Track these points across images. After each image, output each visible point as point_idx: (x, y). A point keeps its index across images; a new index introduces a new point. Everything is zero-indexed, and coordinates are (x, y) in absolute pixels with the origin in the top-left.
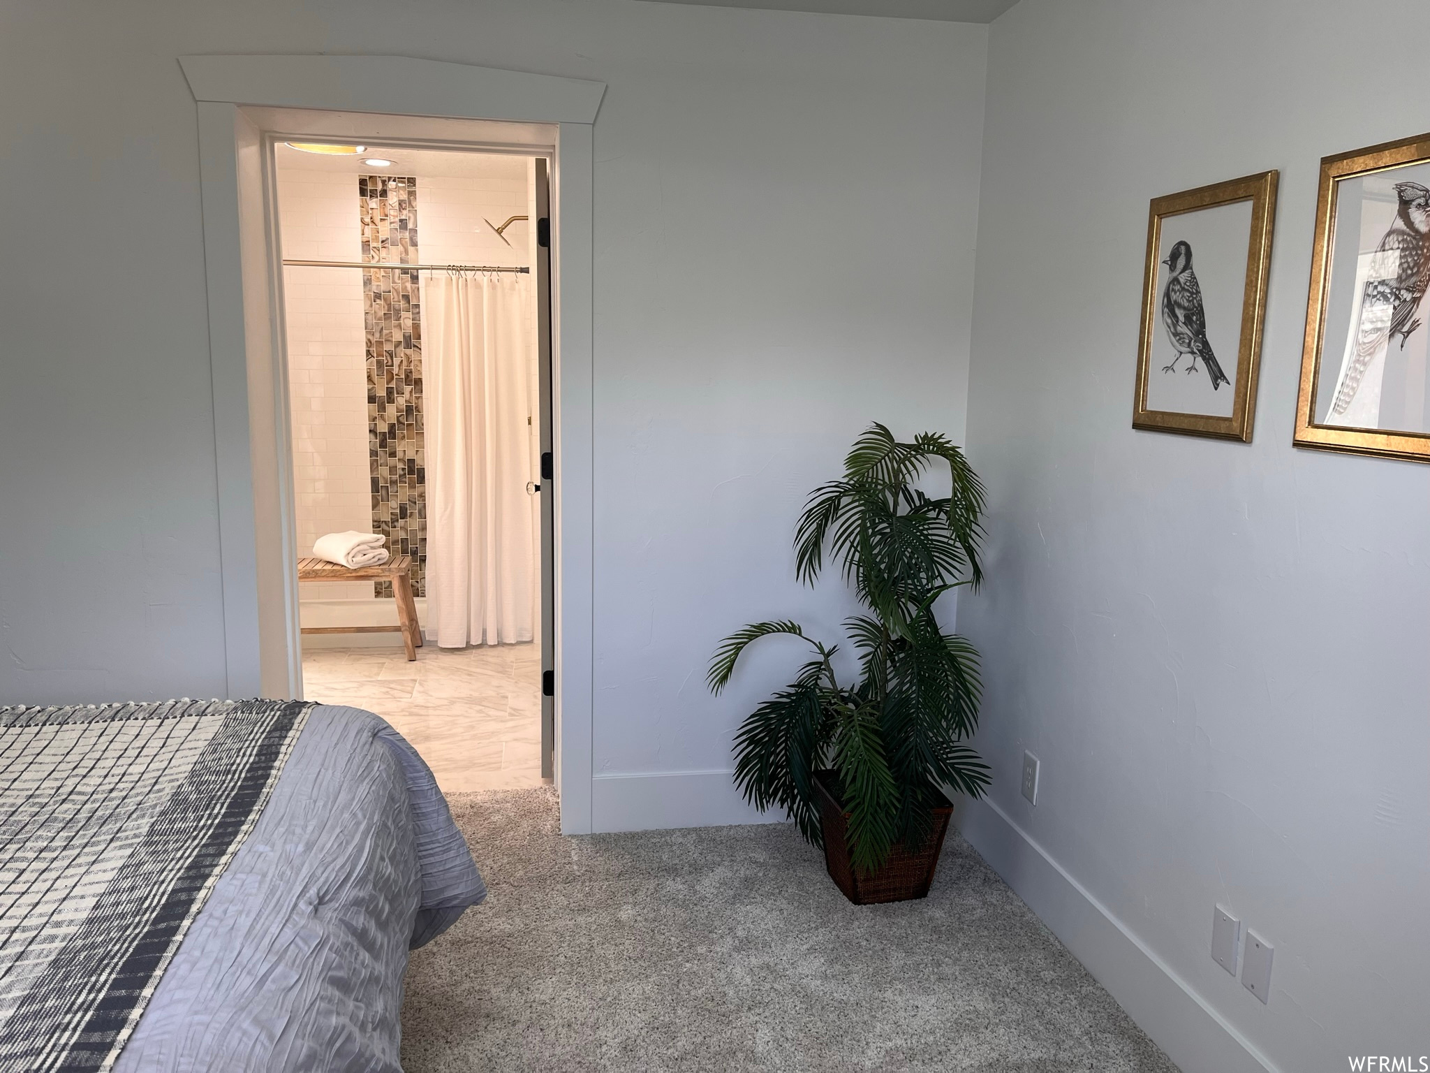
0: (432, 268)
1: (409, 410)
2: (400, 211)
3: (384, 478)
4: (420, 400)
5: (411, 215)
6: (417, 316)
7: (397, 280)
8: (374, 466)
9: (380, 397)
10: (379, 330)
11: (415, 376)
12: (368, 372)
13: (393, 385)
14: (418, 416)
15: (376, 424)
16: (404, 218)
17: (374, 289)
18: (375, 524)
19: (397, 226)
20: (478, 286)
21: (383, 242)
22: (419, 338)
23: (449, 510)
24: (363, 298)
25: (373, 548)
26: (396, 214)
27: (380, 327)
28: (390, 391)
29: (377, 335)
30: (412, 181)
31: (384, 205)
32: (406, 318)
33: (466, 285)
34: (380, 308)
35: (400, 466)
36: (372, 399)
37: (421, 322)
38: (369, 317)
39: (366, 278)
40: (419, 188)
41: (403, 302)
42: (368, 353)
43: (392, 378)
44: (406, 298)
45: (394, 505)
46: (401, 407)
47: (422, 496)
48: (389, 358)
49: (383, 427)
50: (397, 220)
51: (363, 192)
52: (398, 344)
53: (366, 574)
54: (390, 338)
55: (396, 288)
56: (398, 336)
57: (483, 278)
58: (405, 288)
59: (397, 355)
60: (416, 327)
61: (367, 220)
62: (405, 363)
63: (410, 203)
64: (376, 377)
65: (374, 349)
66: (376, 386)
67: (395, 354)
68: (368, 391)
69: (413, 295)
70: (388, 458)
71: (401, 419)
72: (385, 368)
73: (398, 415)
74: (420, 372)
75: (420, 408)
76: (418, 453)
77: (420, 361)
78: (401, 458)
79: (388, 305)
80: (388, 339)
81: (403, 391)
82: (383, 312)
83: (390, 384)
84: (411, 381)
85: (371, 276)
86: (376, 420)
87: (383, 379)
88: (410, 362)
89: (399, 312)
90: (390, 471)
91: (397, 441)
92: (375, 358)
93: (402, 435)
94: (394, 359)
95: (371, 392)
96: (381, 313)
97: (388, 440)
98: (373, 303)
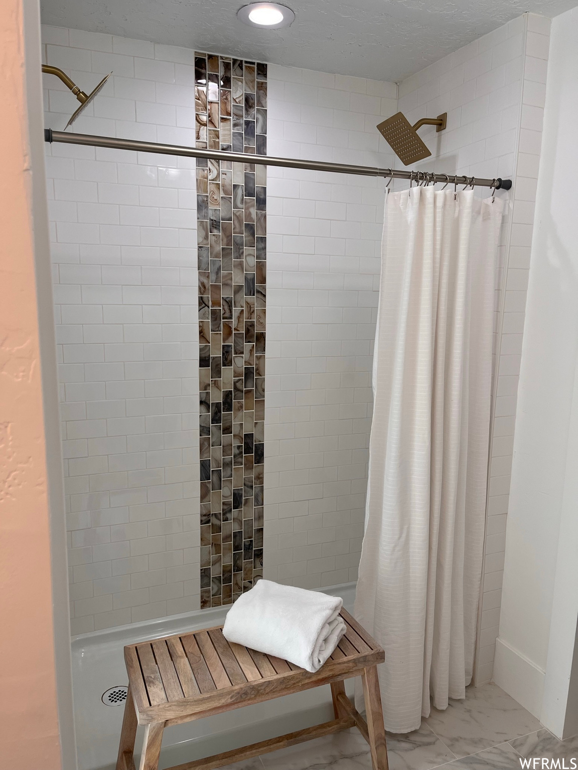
1: (249, 373)
2: (246, 109)
3: (216, 460)
4: (261, 360)
5: (260, 117)
6: (262, 252)
7: (239, 205)
8: (204, 446)
9: (214, 358)
10: (216, 270)
11: (257, 330)
12: (200, 326)
13: (231, 342)
14: (258, 381)
15: (208, 393)
16: (251, 120)
17: (211, 214)
18: (204, 518)
19: (242, 129)
21: (223, 150)
22: (263, 280)
24: (197, 228)
26: (242, 113)
27: (217, 266)
28: (226, 350)
29: (213, 277)
30: (262, 69)
31: (226, 99)
32: (250, 255)
36: (204, 361)
37: (267, 261)
38: (204, 253)
39: (200, 198)
40: (271, 81)
41: (247, 234)
42: (202, 301)
43: (230, 333)
44: (250, 228)
45: (227, 492)
46: (239, 370)
47: (260, 478)
48: (226, 308)
49: (216, 397)
50: (242, 121)
51: (199, 75)
52: (238, 289)
54: (229, 282)
55: (238, 214)
56: (238, 279)
58: (249, 215)
59: (237, 304)
60: (261, 267)
61: (204, 118)
62: (245, 314)
63: (259, 100)
64: (211, 332)
65: (208, 296)
66: (210, 344)
67: (234, 302)
68: (200, 351)
69: (258, 224)
70: (222, 435)
71: (238, 385)
72: (222, 320)
73: (235, 381)
74: (263, 325)
75: (261, 369)
76: (257, 425)
77: (264, 312)
78: (237, 433)
79: (227, 237)
80: (226, 282)
81: (241, 350)
82: (221, 247)
83: (226, 341)
84: (252, 336)
85: (207, 196)
86: (208, 387)
87: (219, 335)
88: (251, 313)
89: (241, 247)
90: (223, 452)
91: (232, 412)
92: (210, 308)
93: (239, 405)
94: (233, 308)
95: (204, 352)
96: (219, 248)
97: (222, 413)
98: (209, 233)
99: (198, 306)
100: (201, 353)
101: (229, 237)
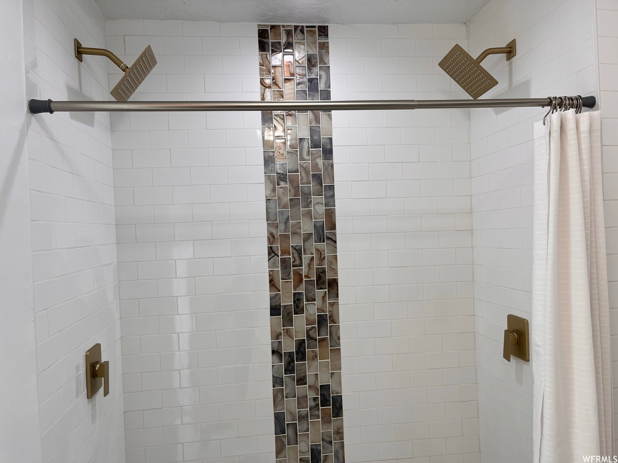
1: (322, 320)
2: (309, 69)
3: (291, 413)
4: (335, 307)
5: (323, 73)
6: (331, 199)
7: (306, 157)
8: (278, 398)
9: (285, 306)
10: (284, 221)
11: (328, 276)
12: (270, 276)
13: (302, 289)
14: (332, 328)
15: (280, 343)
16: (314, 76)
17: (278, 168)
19: (306, 88)
22: (333, 227)
24: (264, 182)
26: (303, 72)
27: (285, 217)
28: (297, 298)
29: (282, 227)
30: (323, 31)
31: (290, 62)
32: (318, 203)
34: (285, 192)
36: (275, 310)
37: (336, 207)
38: (272, 205)
39: (267, 154)
41: (314, 184)
42: (271, 250)
43: (301, 281)
44: (318, 178)
45: (303, 447)
46: (311, 318)
47: (339, 433)
48: (296, 255)
49: (288, 346)
50: (305, 79)
51: (263, 47)
52: (308, 237)
54: (298, 230)
55: (304, 166)
56: (307, 227)
58: (315, 166)
59: (307, 252)
60: (330, 214)
61: (268, 81)
62: (315, 261)
63: (322, 61)
64: (281, 281)
65: (277, 246)
66: (281, 293)
67: (304, 250)
68: (271, 300)
69: (326, 173)
70: (296, 386)
71: (311, 333)
72: (292, 268)
73: (308, 329)
74: (335, 271)
75: (335, 316)
76: (334, 376)
77: (336, 258)
78: (312, 384)
79: (295, 188)
80: (295, 231)
81: (313, 297)
82: (289, 198)
83: (298, 289)
84: (324, 283)
85: (274, 152)
86: (280, 336)
87: (289, 283)
88: (322, 259)
89: (309, 197)
90: (298, 404)
91: (306, 362)
92: (280, 257)
93: (313, 354)
94: (303, 256)
95: (275, 301)
96: (286, 199)
97: (296, 363)
98: (277, 186)
99: (267, 256)
100: (272, 301)
101: (296, 188)
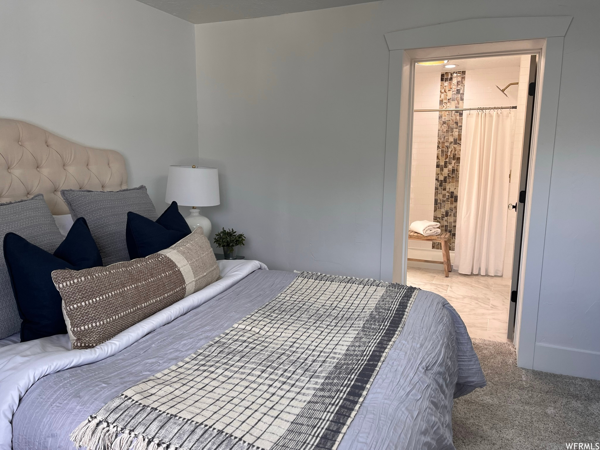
0: (470, 109)
1: (453, 171)
2: (457, 86)
3: (440, 199)
4: (458, 167)
5: (462, 87)
6: (460, 130)
7: (453, 116)
8: (436, 194)
9: (441, 165)
11: (457, 156)
12: (437, 155)
13: (447, 160)
14: (457, 174)
15: (439, 177)
16: (459, 89)
17: (443, 120)
18: (435, 218)
19: (455, 92)
20: (491, 116)
21: (448, 100)
22: (461, 140)
23: (468, 214)
24: (438, 124)
25: (434, 228)
26: (455, 87)
27: (444, 136)
28: (446, 163)
29: (443, 139)
30: (464, 73)
31: (451, 84)
32: (456, 131)
33: (486, 116)
34: (445, 128)
35: (447, 194)
36: (438, 166)
37: (462, 133)
38: (440, 132)
39: (440, 115)
40: (467, 75)
41: (455, 125)
42: (438, 147)
43: (447, 157)
44: (457, 123)
45: (443, 210)
46: (450, 170)
47: (456, 208)
48: (447, 149)
49: (441, 178)
50: (456, 90)
51: (442, 80)
52: (451, 143)
53: (431, 238)
54: (448, 140)
55: (452, 119)
56: (451, 139)
57: (494, 113)
58: (456, 119)
60: (460, 135)
62: (453, 151)
63: (462, 83)
64: (441, 157)
65: (440, 145)
66: (440, 161)
67: (449, 147)
68: (437, 163)
69: (460, 121)
70: (443, 191)
72: (445, 153)
73: (448, 173)
74: (459, 155)
75: (458, 170)
76: (456, 189)
77: (460, 150)
78: (448, 191)
79: (448, 126)
81: (451, 163)
84: (455, 158)
86: (439, 175)
87: (443, 158)
88: (455, 150)
89: (453, 129)
90: (443, 197)
91: (447, 184)
92: (441, 149)
93: (449, 181)
94: (449, 149)
96: (445, 130)
97: (443, 183)
98: (442, 126)
